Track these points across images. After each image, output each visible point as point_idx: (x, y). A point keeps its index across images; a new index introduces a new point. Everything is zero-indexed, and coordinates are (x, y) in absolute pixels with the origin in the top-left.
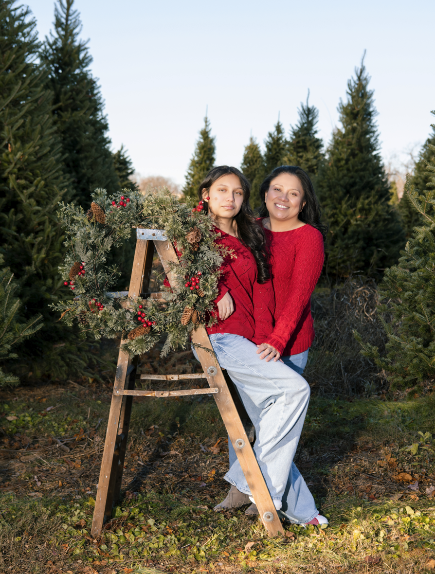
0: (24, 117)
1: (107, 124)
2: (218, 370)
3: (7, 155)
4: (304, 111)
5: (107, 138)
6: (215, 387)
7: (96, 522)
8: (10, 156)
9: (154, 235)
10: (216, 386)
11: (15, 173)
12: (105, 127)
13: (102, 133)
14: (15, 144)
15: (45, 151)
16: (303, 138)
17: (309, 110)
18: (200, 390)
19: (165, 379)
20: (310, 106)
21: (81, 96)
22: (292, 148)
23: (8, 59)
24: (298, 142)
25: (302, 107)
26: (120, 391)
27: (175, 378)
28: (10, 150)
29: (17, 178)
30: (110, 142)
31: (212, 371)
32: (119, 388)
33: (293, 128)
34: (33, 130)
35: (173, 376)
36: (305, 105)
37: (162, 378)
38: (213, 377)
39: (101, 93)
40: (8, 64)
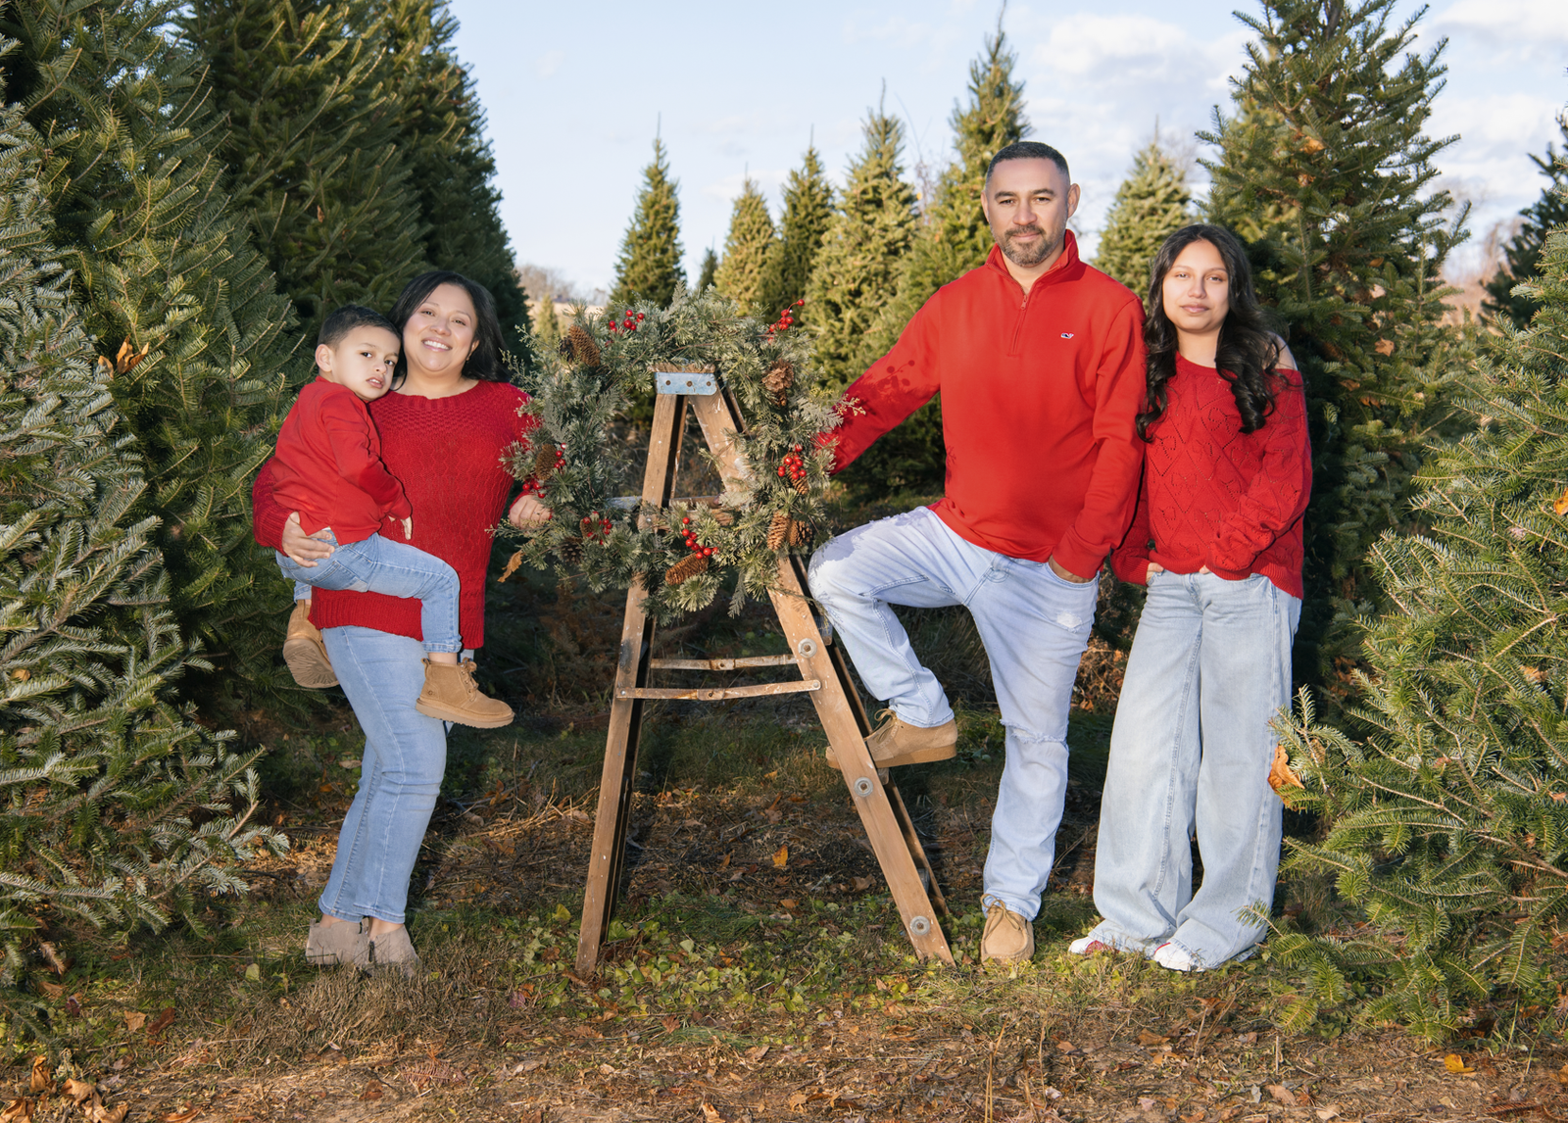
0: (347, 150)
1: (493, 160)
2: (818, 645)
3: (316, 229)
4: (876, 126)
5: (493, 188)
6: (813, 678)
7: (585, 945)
8: (321, 231)
9: (690, 384)
10: (815, 676)
11: (330, 267)
12: (489, 167)
13: (484, 179)
14: (331, 205)
15: (390, 220)
16: (875, 182)
17: (886, 123)
18: (785, 684)
19: (707, 669)
20: (887, 116)
21: (439, 101)
22: (851, 204)
23: (312, 29)
24: (864, 192)
25: (871, 116)
26: (626, 691)
27: (729, 665)
28: (320, 218)
29: (336, 277)
30: (499, 198)
31: (808, 649)
32: (625, 686)
33: (852, 162)
34: (366, 177)
35: (724, 661)
36: (877, 112)
37: (702, 665)
38: (809, 660)
39: (478, 95)
40: (312, 40)
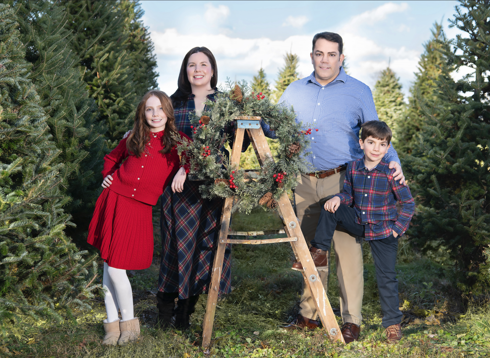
0: (109, 52)
1: (156, 62)
2: (297, 224)
3: (97, 81)
4: (289, 58)
5: (156, 72)
6: (294, 236)
7: (206, 338)
8: (99, 81)
9: (250, 124)
11: (102, 94)
12: (154, 64)
13: (152, 69)
14: (102, 72)
15: (123, 78)
16: (288, 78)
17: (292, 57)
18: (284, 239)
19: (247, 235)
20: (293, 54)
21: (136, 40)
22: (280, 86)
24: (285, 81)
25: (287, 54)
26: (223, 241)
27: (255, 234)
28: (98, 76)
29: (103, 99)
30: (158, 75)
31: (293, 225)
32: (223, 238)
33: (280, 70)
34: (116, 62)
35: (253, 232)
36: (289, 53)
37: (244, 234)
38: (293, 229)
39: (151, 38)
